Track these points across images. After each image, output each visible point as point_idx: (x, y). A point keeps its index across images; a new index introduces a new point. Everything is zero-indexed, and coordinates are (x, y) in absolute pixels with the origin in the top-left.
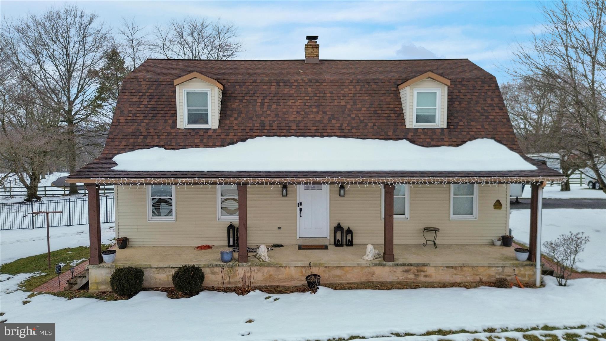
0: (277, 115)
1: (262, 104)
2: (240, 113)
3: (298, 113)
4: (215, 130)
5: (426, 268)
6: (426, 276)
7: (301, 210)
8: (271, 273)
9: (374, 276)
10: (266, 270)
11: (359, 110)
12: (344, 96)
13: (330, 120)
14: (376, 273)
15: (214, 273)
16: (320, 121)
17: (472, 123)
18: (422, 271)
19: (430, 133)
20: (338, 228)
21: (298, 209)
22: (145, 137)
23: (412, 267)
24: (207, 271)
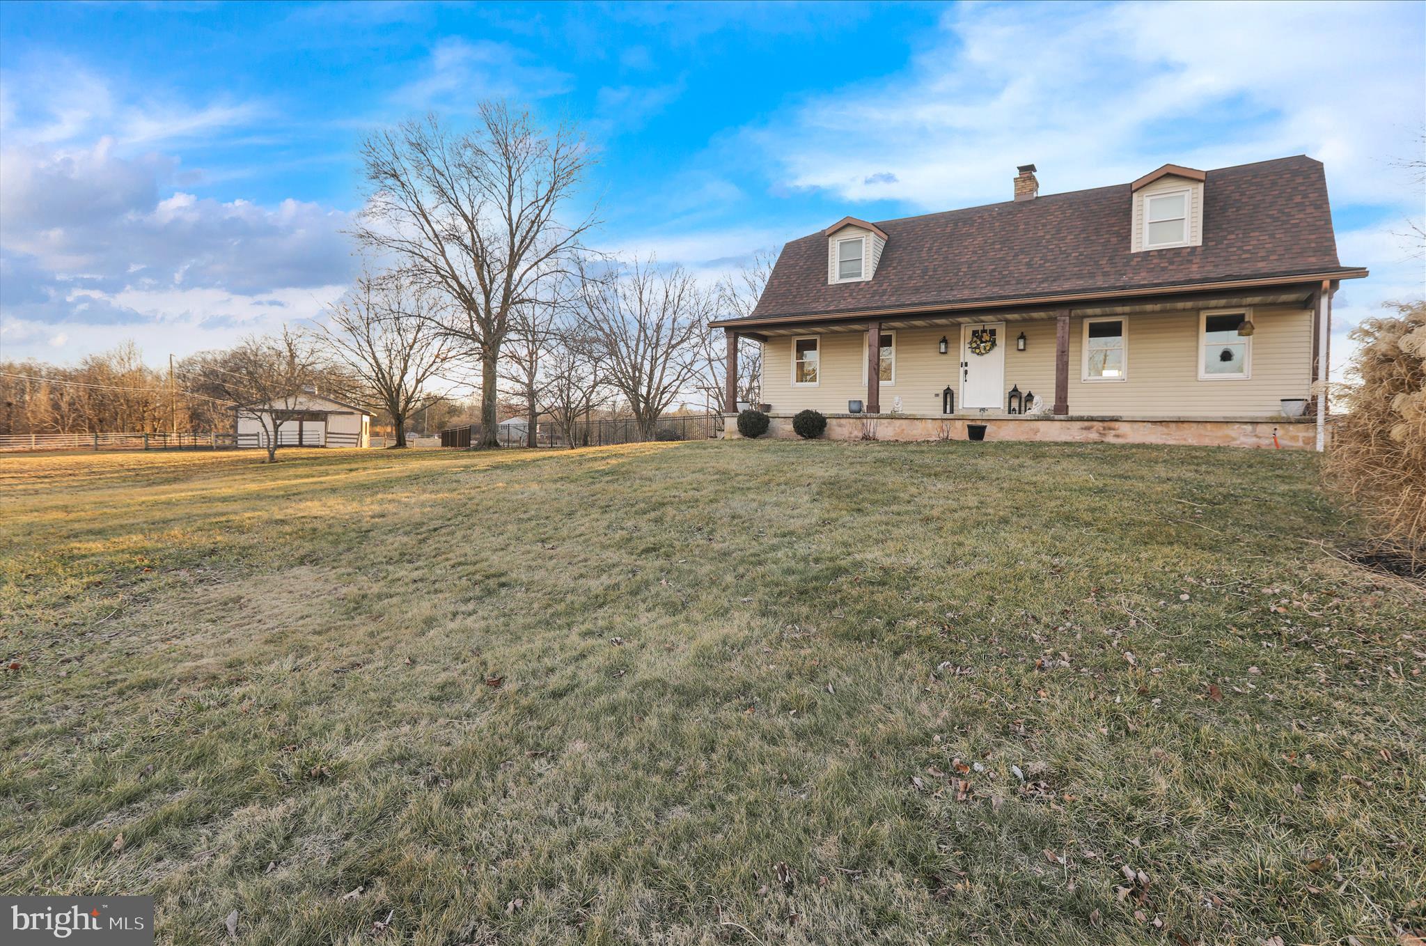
0: (946, 258)
1: (930, 249)
2: (900, 262)
3: (974, 252)
4: (868, 283)
5: (1117, 425)
6: (1117, 436)
7: (966, 372)
8: (904, 427)
9: (1038, 434)
10: (898, 423)
11: (1064, 238)
12: (1044, 225)
13: (1016, 255)
14: (1041, 430)
15: (840, 426)
16: (1002, 259)
17: (1252, 234)
18: (1110, 429)
19: (1170, 255)
20: (1014, 393)
21: (962, 370)
22: (795, 297)
23: (1095, 423)
24: (832, 423)
